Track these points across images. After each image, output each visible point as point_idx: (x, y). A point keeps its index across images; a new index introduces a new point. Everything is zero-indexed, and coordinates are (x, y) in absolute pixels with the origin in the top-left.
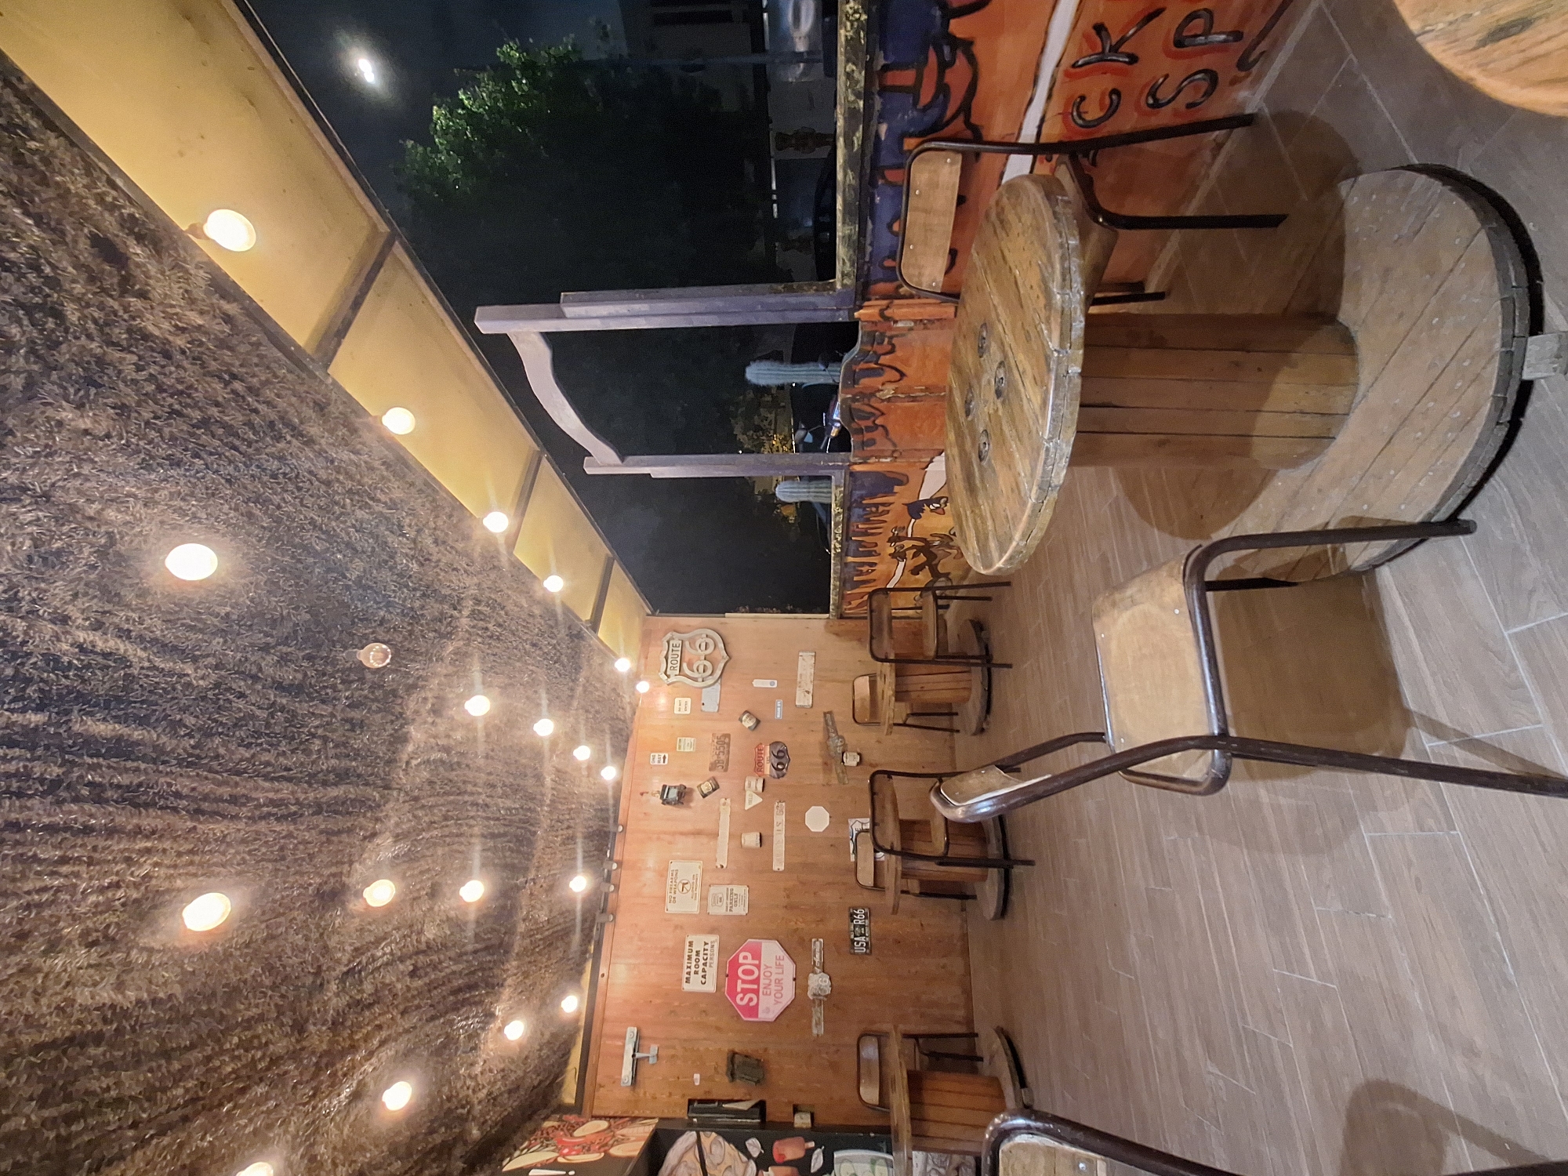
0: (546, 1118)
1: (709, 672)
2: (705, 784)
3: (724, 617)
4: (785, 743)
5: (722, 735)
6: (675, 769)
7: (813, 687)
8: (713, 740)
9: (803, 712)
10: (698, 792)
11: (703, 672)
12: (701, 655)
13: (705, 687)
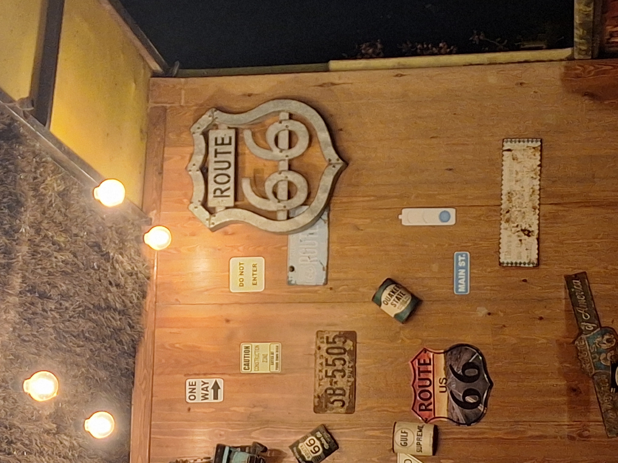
1: (301, 196)
2: (307, 441)
3: (327, 70)
4: (478, 347)
5: (338, 333)
6: (242, 410)
7: (539, 219)
8: (318, 345)
9: (517, 276)
10: (293, 459)
11: (285, 197)
12: (281, 160)
13: (295, 231)
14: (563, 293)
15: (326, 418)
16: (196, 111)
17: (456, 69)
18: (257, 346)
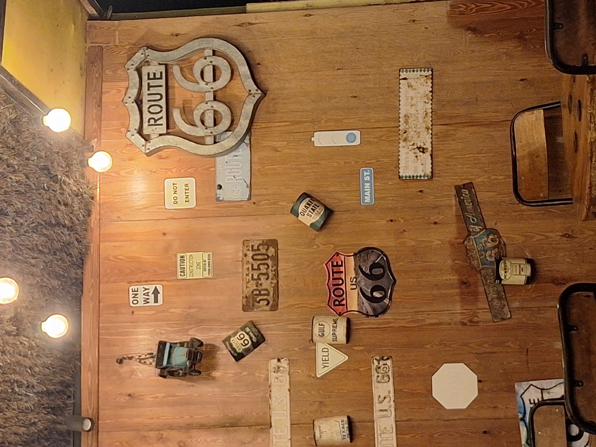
1: (225, 123)
2: (238, 336)
3: (245, 12)
4: (383, 250)
5: (261, 242)
6: (179, 311)
7: (432, 138)
8: (244, 253)
9: (414, 188)
10: (226, 351)
11: (212, 125)
12: (206, 92)
13: (221, 154)
14: (454, 201)
15: (253, 315)
16: (130, 49)
17: (357, 9)
18: (191, 256)
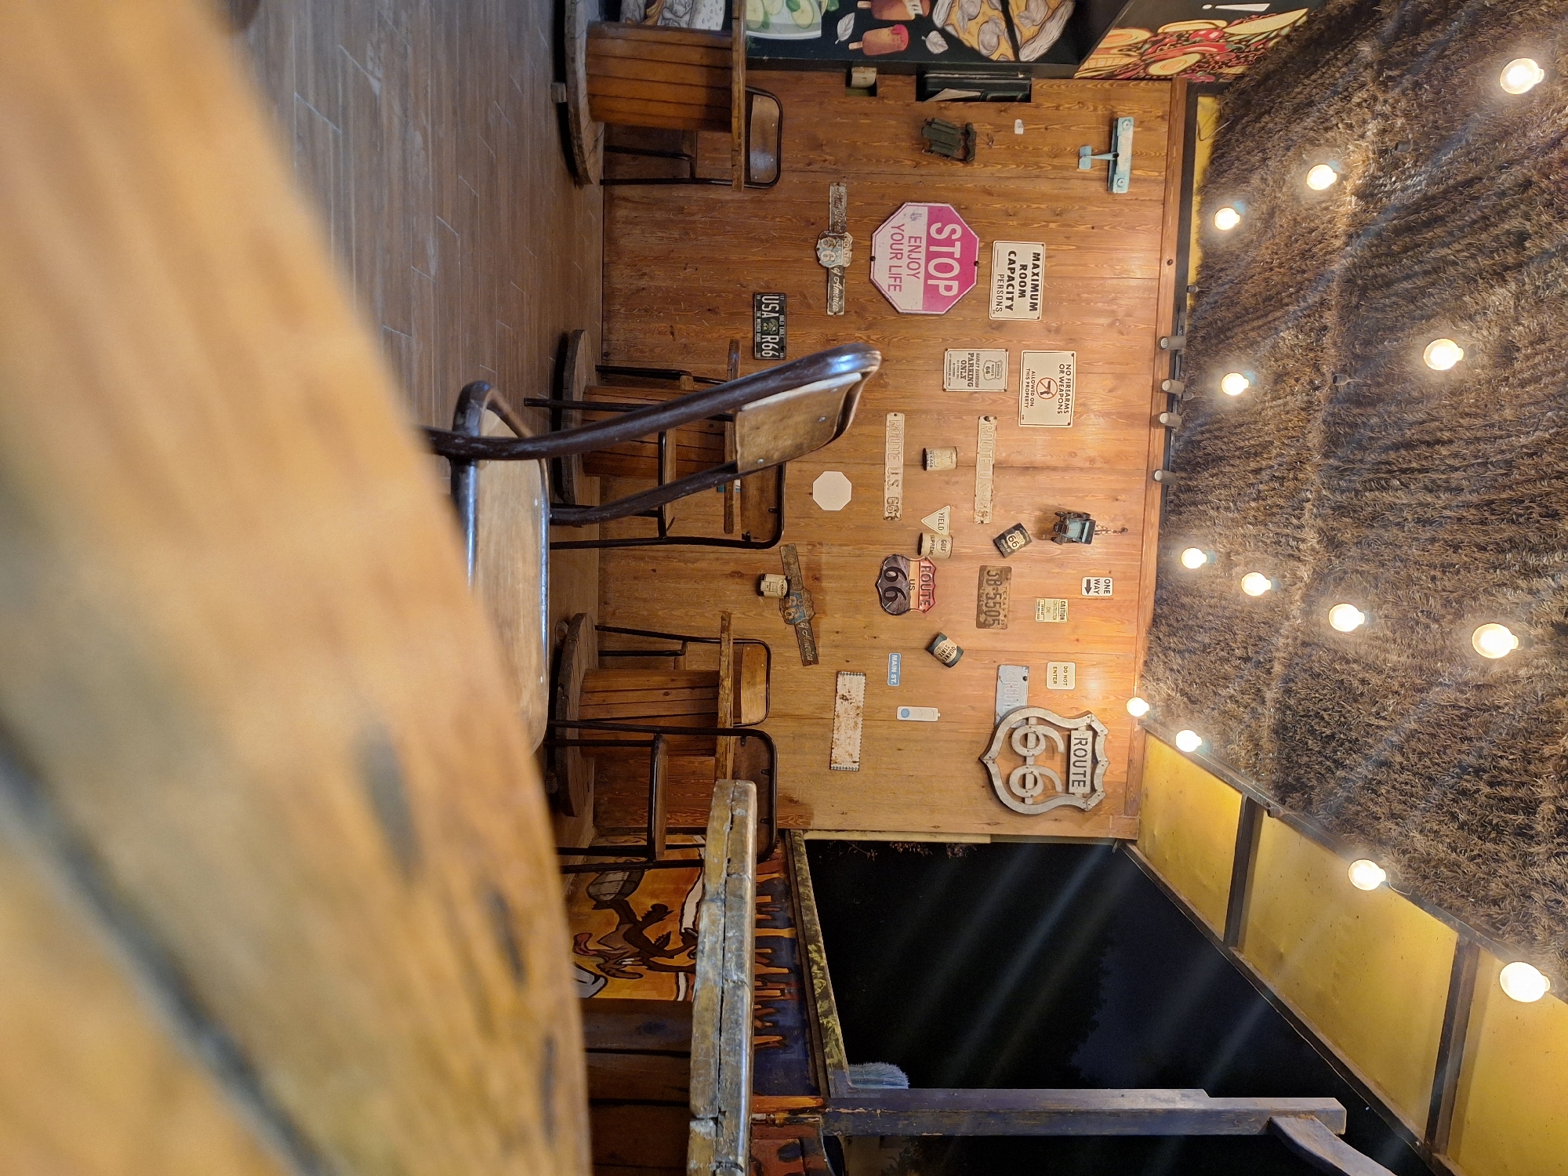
0: (1239, 77)
1: (1017, 736)
2: (1018, 545)
3: (992, 836)
4: (884, 613)
5: (991, 627)
6: (1068, 571)
7: (835, 708)
8: (1006, 618)
9: (854, 664)
10: (1029, 532)
11: (1029, 735)
12: (1033, 765)
13: (1023, 708)
14: (820, 650)
15: (1003, 563)
16: (1100, 810)
17: (892, 829)
18: (1055, 619)
